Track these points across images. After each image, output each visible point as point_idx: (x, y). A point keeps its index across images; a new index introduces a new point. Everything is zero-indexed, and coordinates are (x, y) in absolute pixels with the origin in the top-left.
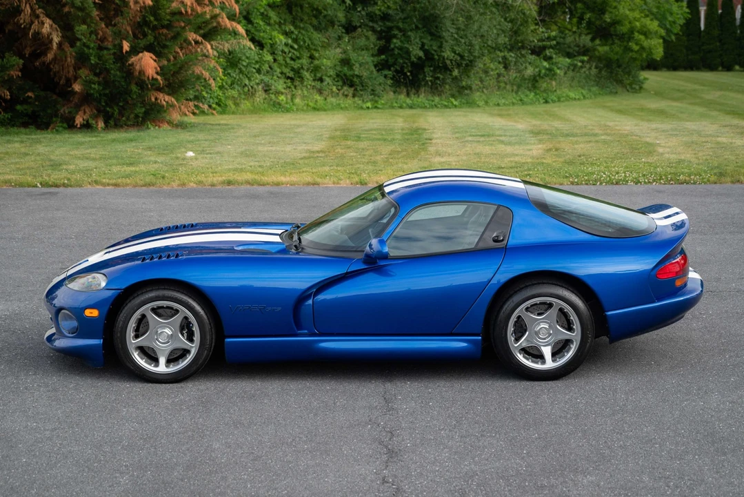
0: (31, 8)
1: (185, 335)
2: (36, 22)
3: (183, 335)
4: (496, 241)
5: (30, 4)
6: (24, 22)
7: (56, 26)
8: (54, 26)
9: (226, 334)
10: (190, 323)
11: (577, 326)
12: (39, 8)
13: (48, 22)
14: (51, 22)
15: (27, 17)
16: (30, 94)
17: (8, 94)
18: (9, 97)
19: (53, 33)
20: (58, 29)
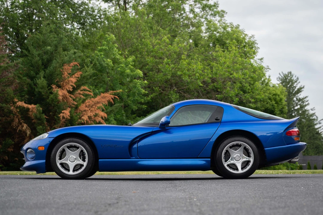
0: (18, 119)
1: (82, 158)
2: (20, 126)
3: (80, 158)
4: (216, 120)
5: (18, 118)
6: (15, 125)
7: (29, 128)
8: (28, 128)
9: (99, 157)
10: (84, 153)
11: (252, 155)
12: (22, 120)
13: (25, 126)
14: (27, 126)
15: (16, 124)
16: (16, 159)
17: (7, 157)
18: (7, 159)
19: (27, 130)
20: (30, 129)
